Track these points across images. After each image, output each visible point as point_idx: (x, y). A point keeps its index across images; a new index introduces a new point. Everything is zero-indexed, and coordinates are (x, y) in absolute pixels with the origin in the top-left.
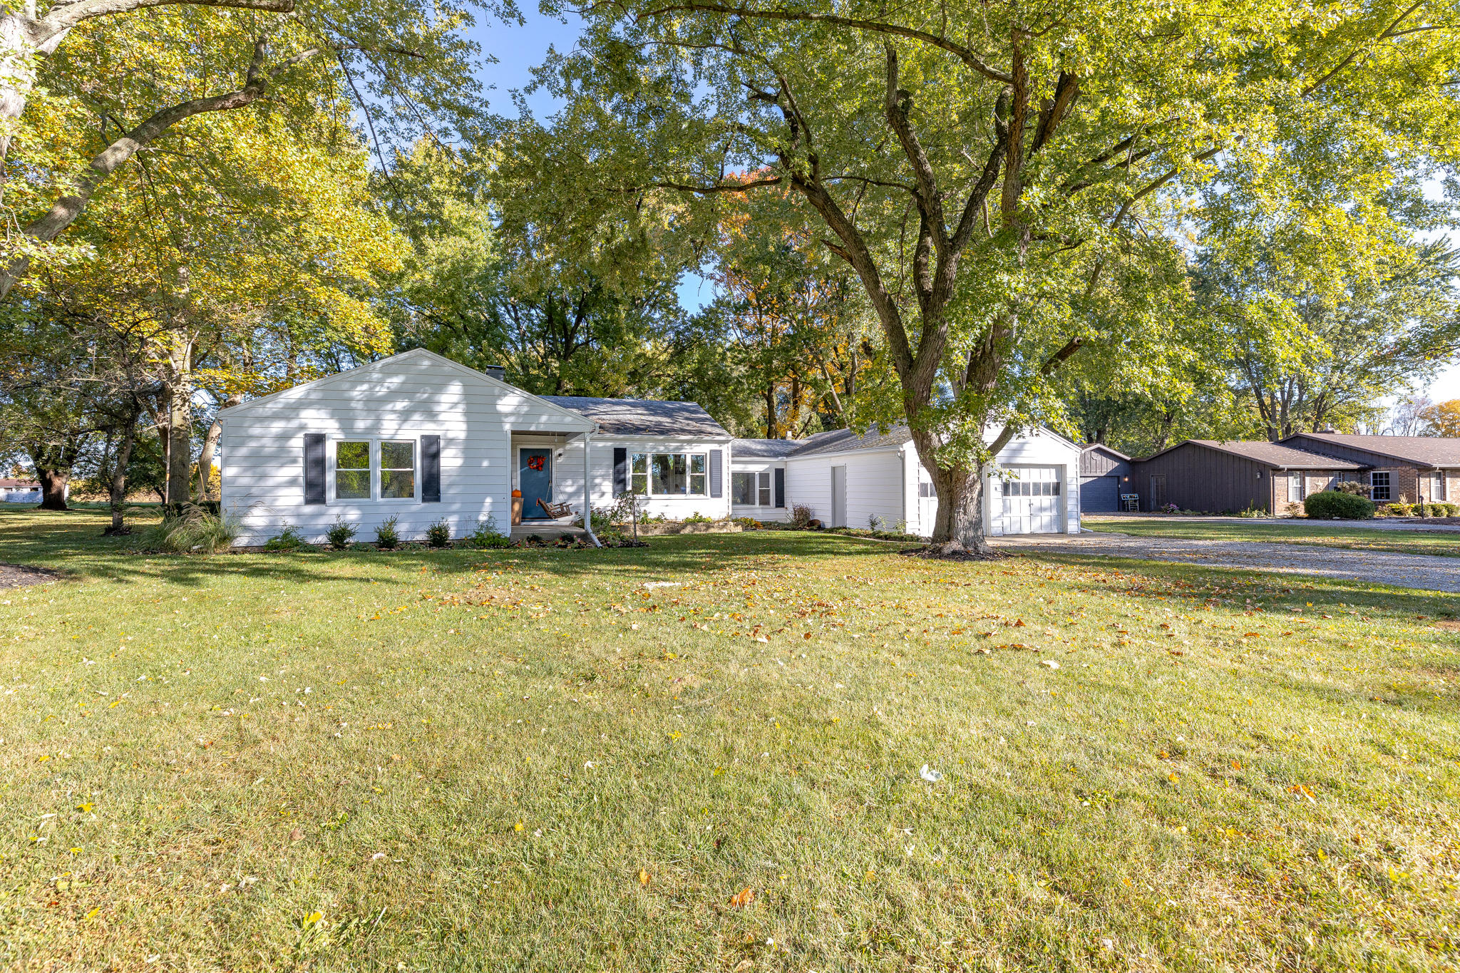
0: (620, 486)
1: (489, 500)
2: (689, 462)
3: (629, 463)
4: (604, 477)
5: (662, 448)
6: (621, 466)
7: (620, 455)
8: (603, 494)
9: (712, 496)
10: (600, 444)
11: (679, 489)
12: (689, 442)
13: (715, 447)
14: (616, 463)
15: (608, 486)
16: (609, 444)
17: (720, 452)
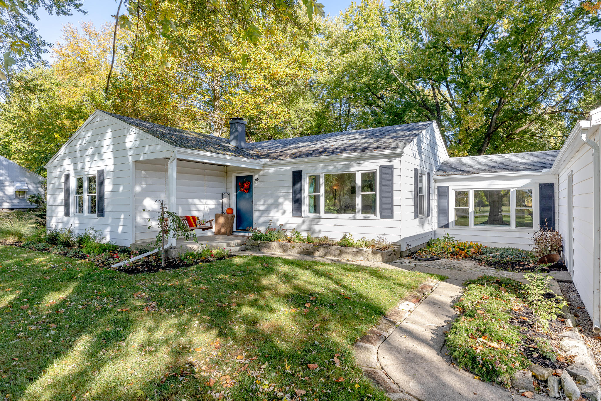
0: (296, 205)
1: (122, 217)
2: (359, 181)
3: (306, 184)
4: (285, 197)
5: (331, 168)
6: (298, 186)
7: (297, 177)
8: (284, 212)
9: (382, 217)
10: (283, 169)
11: (349, 208)
12: (357, 160)
13: (385, 162)
14: (294, 183)
15: (288, 205)
16: (289, 168)
17: (392, 167)
